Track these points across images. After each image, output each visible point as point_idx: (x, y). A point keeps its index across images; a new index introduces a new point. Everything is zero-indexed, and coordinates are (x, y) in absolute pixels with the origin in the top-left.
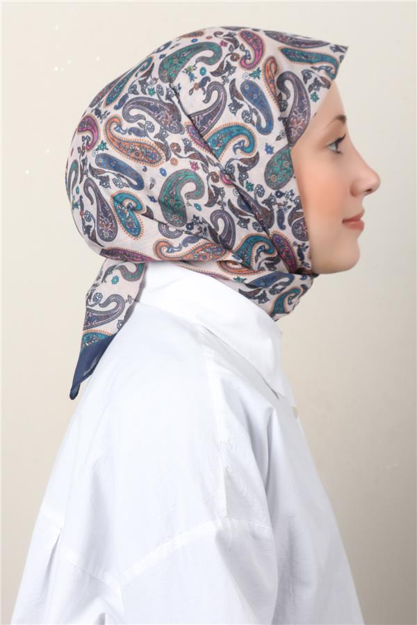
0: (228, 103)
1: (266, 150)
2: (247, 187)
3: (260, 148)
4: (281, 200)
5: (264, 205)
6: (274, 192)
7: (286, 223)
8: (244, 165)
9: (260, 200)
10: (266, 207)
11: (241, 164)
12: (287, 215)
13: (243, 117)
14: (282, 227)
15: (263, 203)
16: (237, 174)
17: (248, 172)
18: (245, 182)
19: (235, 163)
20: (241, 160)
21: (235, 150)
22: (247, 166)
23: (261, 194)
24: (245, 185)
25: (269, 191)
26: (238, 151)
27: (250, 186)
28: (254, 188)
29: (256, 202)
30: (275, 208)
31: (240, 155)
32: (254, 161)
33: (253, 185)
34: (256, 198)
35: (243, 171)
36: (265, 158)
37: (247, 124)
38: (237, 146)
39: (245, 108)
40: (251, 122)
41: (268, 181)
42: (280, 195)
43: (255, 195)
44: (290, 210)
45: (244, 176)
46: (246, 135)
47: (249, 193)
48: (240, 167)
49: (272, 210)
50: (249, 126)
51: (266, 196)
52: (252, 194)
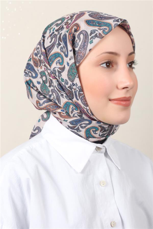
0: (56, 43)
1: (67, 64)
2: (61, 80)
3: (65, 64)
4: (74, 87)
5: (69, 89)
6: (72, 83)
7: (78, 98)
8: (60, 70)
9: (67, 86)
10: (70, 89)
11: (59, 70)
12: (77, 94)
13: (60, 50)
14: (78, 100)
15: (68, 87)
16: (57, 74)
17: (61, 73)
18: (60, 78)
19: (56, 69)
20: (59, 68)
21: (57, 63)
22: (61, 71)
23: (67, 84)
24: (60, 79)
25: (70, 83)
26: (58, 64)
27: (63, 80)
28: (64, 81)
29: (65, 87)
30: (73, 90)
31: (59, 66)
32: (63, 69)
33: (64, 79)
34: (65, 85)
35: (59, 73)
36: (67, 68)
37: (61, 53)
38: (58, 62)
39: (62, 46)
40: (63, 52)
41: (69, 78)
42: (74, 85)
43: (65, 84)
44: (78, 92)
45: (60, 75)
46: (61, 57)
47: (62, 82)
48: (58, 71)
49: (72, 91)
50: (62, 53)
51: (69, 85)
52: (63, 83)
